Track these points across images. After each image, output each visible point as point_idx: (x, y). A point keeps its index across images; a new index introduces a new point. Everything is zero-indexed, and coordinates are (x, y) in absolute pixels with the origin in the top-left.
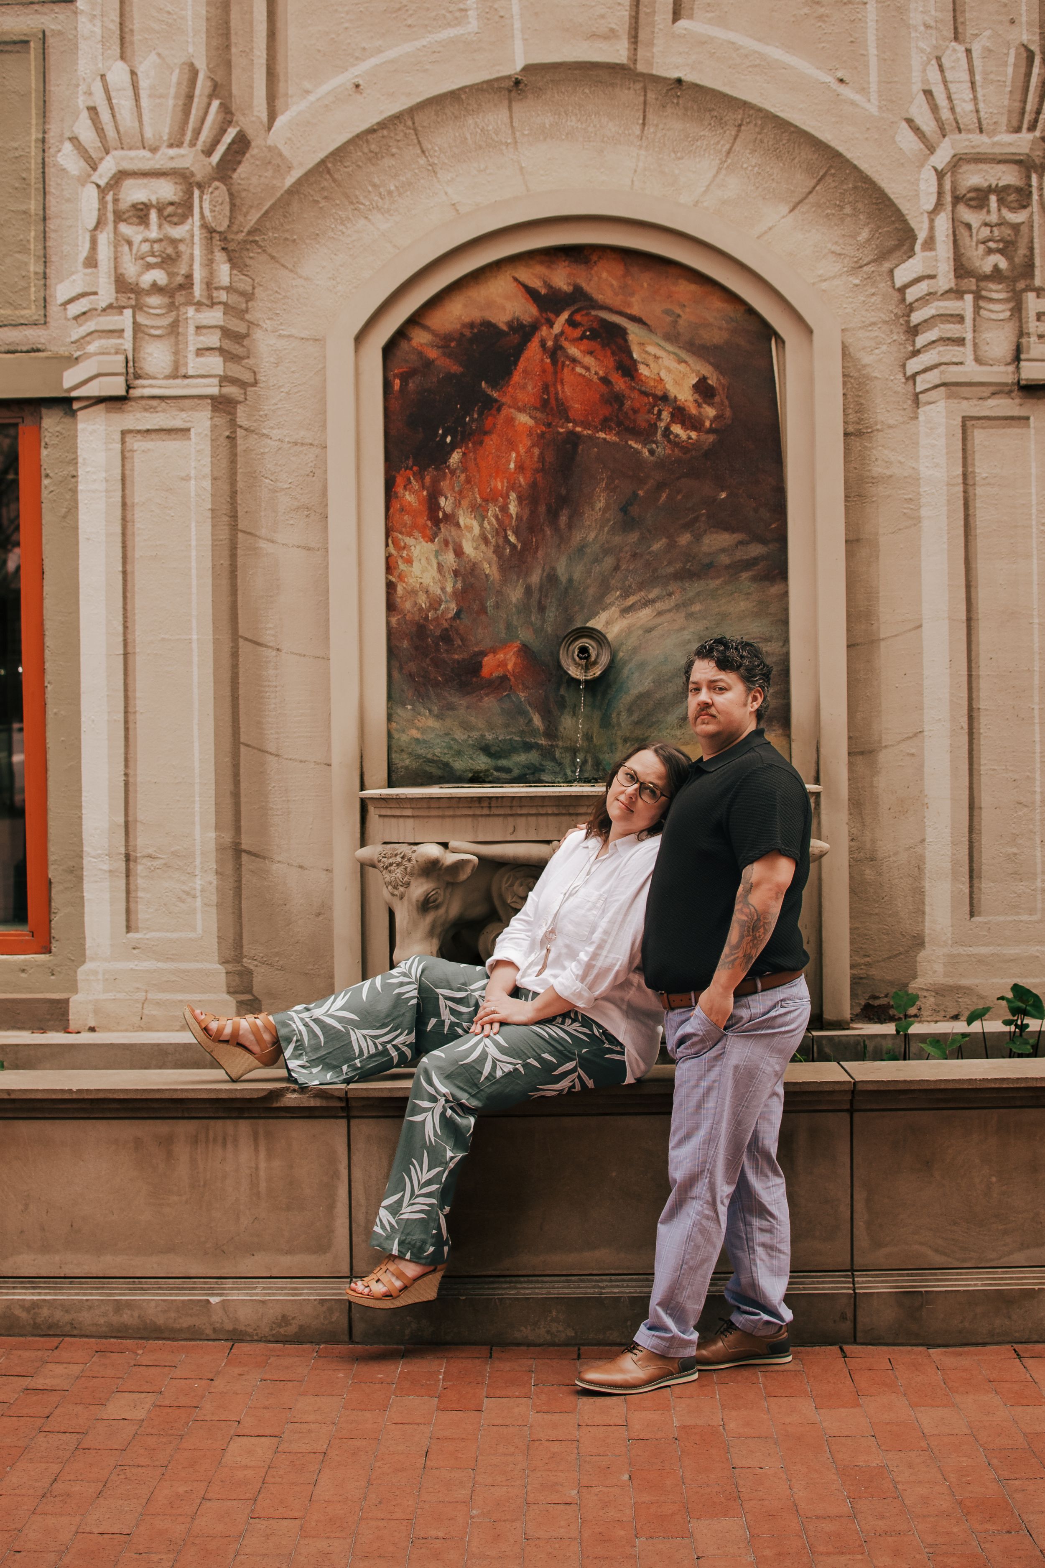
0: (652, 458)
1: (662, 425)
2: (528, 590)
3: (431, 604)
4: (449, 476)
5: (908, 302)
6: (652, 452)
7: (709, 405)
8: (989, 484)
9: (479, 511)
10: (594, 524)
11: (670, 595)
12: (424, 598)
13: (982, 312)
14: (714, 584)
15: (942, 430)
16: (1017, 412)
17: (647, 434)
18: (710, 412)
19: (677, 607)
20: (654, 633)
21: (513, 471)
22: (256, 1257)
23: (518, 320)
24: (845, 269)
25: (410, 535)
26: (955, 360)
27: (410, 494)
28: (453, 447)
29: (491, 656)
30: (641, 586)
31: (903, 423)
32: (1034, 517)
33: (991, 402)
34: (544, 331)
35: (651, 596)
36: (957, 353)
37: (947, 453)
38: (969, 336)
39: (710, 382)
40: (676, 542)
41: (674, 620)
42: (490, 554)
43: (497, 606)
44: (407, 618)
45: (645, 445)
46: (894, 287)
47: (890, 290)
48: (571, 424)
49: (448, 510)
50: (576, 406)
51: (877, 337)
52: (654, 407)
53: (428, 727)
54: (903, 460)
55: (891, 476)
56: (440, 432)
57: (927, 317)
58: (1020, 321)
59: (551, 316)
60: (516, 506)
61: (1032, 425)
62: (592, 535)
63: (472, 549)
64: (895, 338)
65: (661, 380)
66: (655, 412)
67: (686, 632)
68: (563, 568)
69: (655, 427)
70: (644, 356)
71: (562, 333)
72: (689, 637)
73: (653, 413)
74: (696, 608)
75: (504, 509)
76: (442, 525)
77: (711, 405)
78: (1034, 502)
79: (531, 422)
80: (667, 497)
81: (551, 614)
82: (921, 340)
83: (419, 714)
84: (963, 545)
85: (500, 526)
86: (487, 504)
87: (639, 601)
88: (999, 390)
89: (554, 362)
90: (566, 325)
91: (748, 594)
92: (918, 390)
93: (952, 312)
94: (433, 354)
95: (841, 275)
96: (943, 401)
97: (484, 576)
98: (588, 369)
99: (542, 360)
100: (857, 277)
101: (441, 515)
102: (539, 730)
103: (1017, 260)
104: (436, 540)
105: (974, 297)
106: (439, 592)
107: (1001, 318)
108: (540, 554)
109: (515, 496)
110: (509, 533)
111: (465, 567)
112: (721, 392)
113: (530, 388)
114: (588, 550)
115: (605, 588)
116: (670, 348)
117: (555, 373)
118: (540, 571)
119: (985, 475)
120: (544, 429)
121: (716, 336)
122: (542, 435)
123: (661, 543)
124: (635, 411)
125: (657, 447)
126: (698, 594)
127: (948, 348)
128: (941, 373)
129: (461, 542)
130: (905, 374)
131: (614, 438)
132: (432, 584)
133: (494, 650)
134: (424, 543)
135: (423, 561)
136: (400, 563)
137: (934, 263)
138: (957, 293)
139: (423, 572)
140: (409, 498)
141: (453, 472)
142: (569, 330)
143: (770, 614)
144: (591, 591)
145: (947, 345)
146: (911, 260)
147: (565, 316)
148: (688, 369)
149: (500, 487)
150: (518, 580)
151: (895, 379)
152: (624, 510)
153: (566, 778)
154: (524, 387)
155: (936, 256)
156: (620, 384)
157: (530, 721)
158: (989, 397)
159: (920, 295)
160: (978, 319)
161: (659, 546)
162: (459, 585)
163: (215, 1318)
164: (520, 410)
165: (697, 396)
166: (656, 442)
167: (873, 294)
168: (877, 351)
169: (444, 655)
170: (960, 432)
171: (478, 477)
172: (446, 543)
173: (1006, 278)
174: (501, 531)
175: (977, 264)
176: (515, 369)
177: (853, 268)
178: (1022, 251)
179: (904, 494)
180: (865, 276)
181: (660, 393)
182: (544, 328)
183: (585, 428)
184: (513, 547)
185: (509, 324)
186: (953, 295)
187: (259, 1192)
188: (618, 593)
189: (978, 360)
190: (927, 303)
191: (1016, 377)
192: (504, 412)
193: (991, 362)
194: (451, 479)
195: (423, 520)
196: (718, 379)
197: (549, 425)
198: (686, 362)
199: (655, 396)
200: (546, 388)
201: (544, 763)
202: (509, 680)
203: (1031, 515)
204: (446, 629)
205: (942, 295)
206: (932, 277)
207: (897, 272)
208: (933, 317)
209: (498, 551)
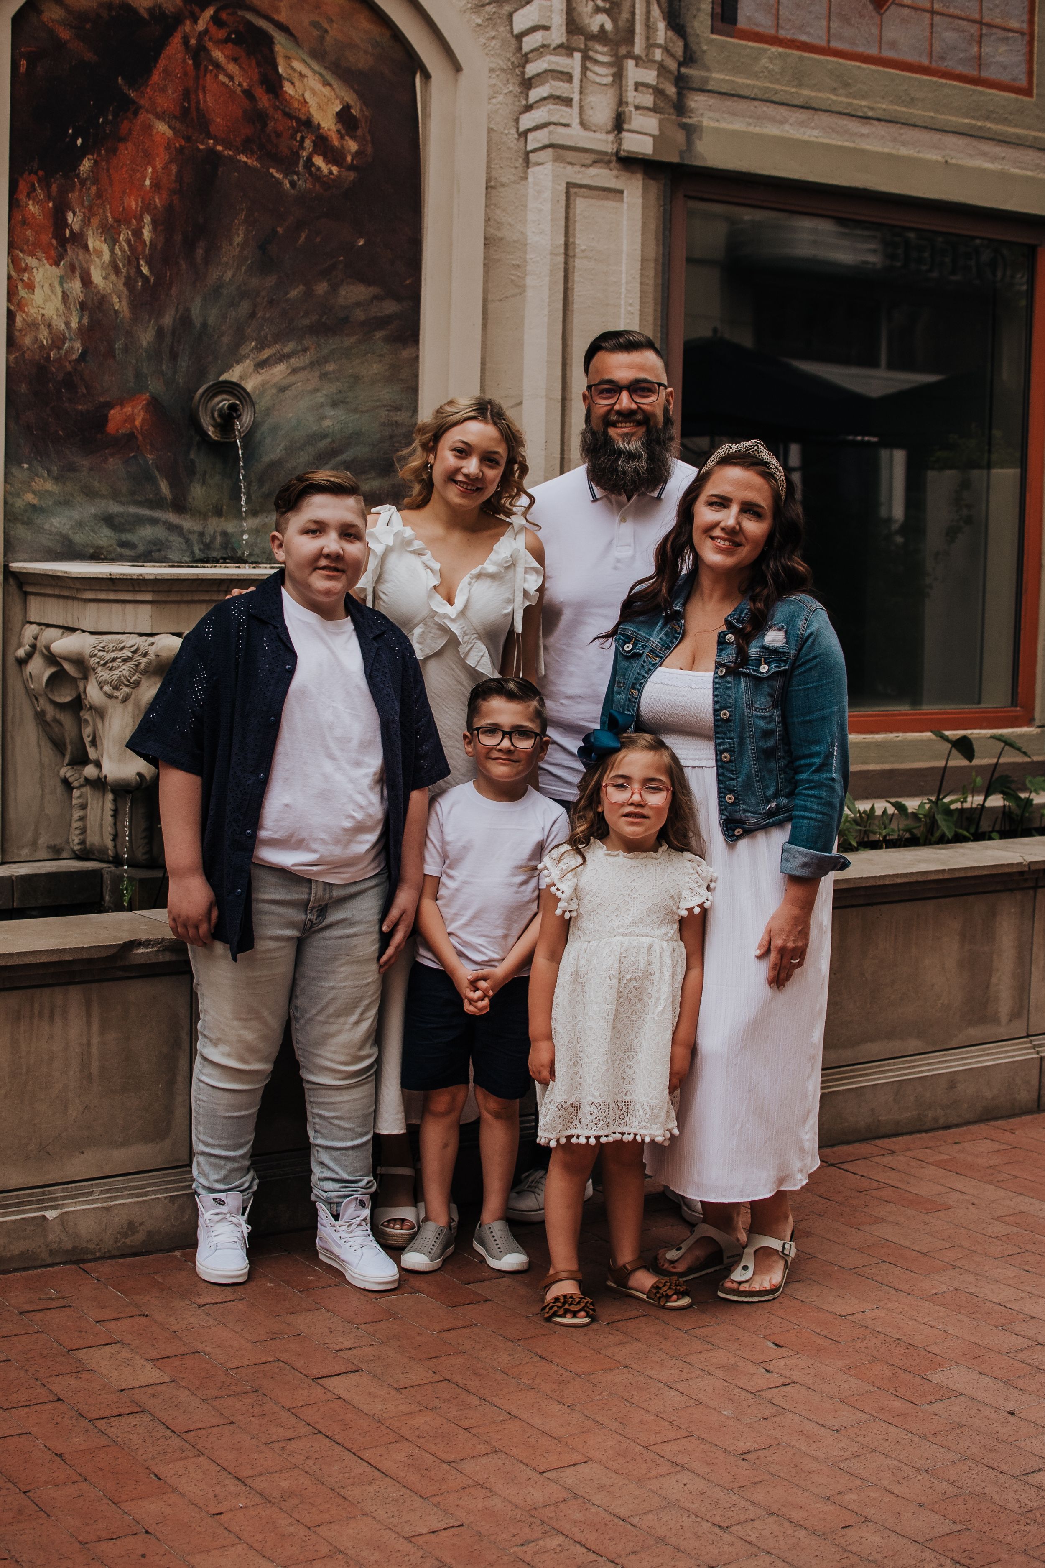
0: (292, 191)
1: (305, 154)
2: (160, 333)
3: (53, 342)
4: (78, 186)
5: (524, 52)
6: (293, 184)
7: (352, 138)
8: (586, 257)
9: (110, 234)
10: (231, 262)
11: (305, 350)
12: (46, 334)
13: (589, 73)
14: (350, 341)
15: (547, 194)
16: (613, 184)
17: (288, 163)
18: (352, 146)
19: (312, 365)
20: (288, 393)
21: (148, 188)
22: (85, 1156)
23: (160, 7)
24: (469, 5)
25: (32, 255)
26: (563, 121)
27: (33, 204)
28: (84, 152)
29: (118, 408)
30: (278, 338)
31: (515, 182)
32: (623, 296)
33: (593, 171)
34: (187, 26)
35: (286, 350)
36: (564, 114)
37: (552, 220)
38: (576, 97)
39: (353, 112)
40: (313, 290)
41: (308, 380)
42: (121, 286)
43: (126, 350)
44: (27, 356)
45: (286, 175)
46: (512, 33)
47: (509, 35)
48: (212, 141)
49: (76, 227)
50: (218, 120)
51: (495, 85)
52: (297, 132)
53: (47, 491)
54: (512, 222)
55: (501, 239)
56: (70, 131)
57: (540, 71)
58: (621, 88)
59: (197, 10)
60: (150, 232)
61: (625, 200)
62: (229, 274)
63: (101, 278)
64: (511, 89)
65: (306, 102)
66: (298, 139)
67: (319, 394)
68: (198, 310)
69: (297, 156)
70: (290, 71)
71: (206, 31)
72: (322, 400)
73: (295, 139)
74: (331, 367)
75: (138, 233)
76: (68, 246)
77: (353, 138)
78: (624, 281)
79: (169, 133)
80: (306, 238)
81: (183, 363)
82: (535, 94)
83: (37, 475)
84: (561, 319)
85: (132, 253)
86: (119, 226)
87: (274, 355)
88: (600, 159)
89: (197, 65)
90: (211, 23)
91: (381, 356)
92: (529, 148)
93: (562, 69)
94: (65, 34)
95: (465, 12)
96: (550, 163)
97: (112, 313)
98: (231, 78)
99: (184, 61)
100: (479, 16)
101: (68, 232)
102: (166, 499)
103: (620, 23)
104: (62, 263)
105: (582, 57)
106: (63, 327)
107: (604, 82)
108: (174, 291)
109: (149, 219)
110: (142, 262)
111: (93, 300)
112: (364, 125)
113: (170, 92)
114: (225, 292)
115: (240, 337)
116: (316, 67)
117: (197, 78)
118: (173, 312)
119: (583, 247)
120: (183, 143)
121: (361, 61)
122: (181, 150)
123: (297, 290)
124: (278, 135)
125: (299, 180)
126: (333, 351)
127: (558, 107)
128: (550, 133)
129: (89, 269)
130: (518, 129)
131: (255, 163)
132: (55, 317)
133: (121, 403)
134: (48, 266)
135: (47, 287)
136: (20, 288)
137: (549, 14)
138: (567, 49)
139: (45, 301)
140: (33, 208)
141: (83, 183)
142: (213, 29)
143: (401, 380)
144: (225, 340)
145: (556, 104)
146: (528, 6)
147: (210, 12)
148: (333, 93)
149: (133, 207)
150: (150, 321)
151: (509, 133)
152: (262, 248)
153: (193, 557)
154: (163, 90)
155: (551, 6)
156: (264, 100)
157: (158, 488)
158: (591, 165)
159: (535, 46)
160: (584, 80)
161: (296, 293)
162: (85, 321)
163: (51, 1237)
164: (159, 117)
165: (340, 126)
166: (297, 174)
167: (493, 38)
168: (494, 101)
169: (67, 405)
170: (564, 198)
171: (110, 191)
172: (73, 268)
173: (611, 40)
174: (132, 260)
175: (587, 22)
176: (155, 67)
177: (477, 6)
178: (625, 15)
179: (512, 259)
180: (487, 17)
181: (303, 117)
182: (188, 22)
183: (226, 148)
184: (145, 279)
185: (151, 11)
186: (563, 51)
187: (91, 1074)
188: (253, 344)
189: (583, 124)
190: (541, 55)
191: (615, 147)
192: (142, 116)
193: (594, 128)
194: (80, 191)
195: (47, 237)
196: (361, 110)
197: (188, 139)
198: (330, 85)
199: (298, 120)
200: (186, 94)
201: (171, 538)
202: (136, 438)
203: (620, 293)
204: (69, 373)
205: (555, 49)
206: (546, 28)
207: (516, 17)
208: (546, 71)
209: (129, 283)
